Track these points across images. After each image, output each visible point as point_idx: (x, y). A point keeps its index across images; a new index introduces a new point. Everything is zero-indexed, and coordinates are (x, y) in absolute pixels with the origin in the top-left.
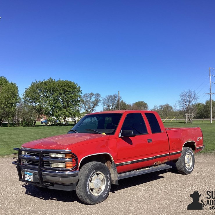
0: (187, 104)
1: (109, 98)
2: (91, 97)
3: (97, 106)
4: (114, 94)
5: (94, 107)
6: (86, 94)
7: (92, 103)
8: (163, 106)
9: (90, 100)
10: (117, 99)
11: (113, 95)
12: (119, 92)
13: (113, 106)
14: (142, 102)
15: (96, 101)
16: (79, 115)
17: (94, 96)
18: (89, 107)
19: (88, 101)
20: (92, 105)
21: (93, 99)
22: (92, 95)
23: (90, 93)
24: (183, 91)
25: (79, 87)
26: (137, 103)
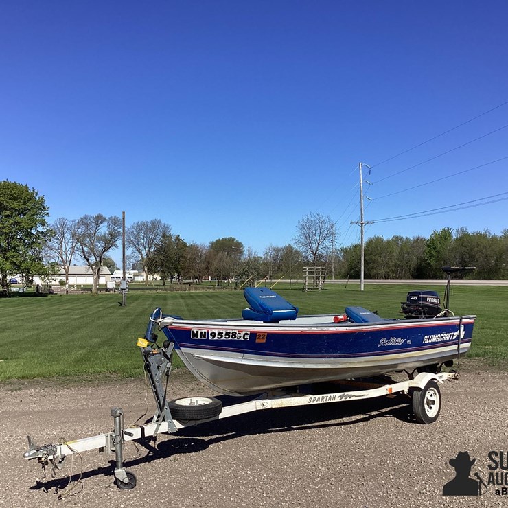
0: (314, 246)
1: (141, 230)
2: (97, 225)
3: (113, 247)
4: (153, 219)
5: (106, 249)
6: (86, 218)
7: (99, 239)
8: (280, 249)
9: (96, 232)
10: (159, 231)
11: (149, 221)
12: (124, 213)
13: (150, 248)
14: (232, 240)
15: (111, 236)
16: (40, 269)
17: (105, 224)
18: (92, 251)
19: (89, 236)
20: (100, 246)
21: (103, 230)
22: (99, 220)
23: (94, 215)
24: (305, 217)
25: (42, 199)
26: (218, 241)
